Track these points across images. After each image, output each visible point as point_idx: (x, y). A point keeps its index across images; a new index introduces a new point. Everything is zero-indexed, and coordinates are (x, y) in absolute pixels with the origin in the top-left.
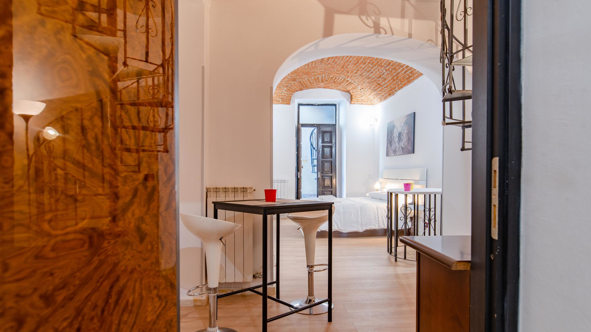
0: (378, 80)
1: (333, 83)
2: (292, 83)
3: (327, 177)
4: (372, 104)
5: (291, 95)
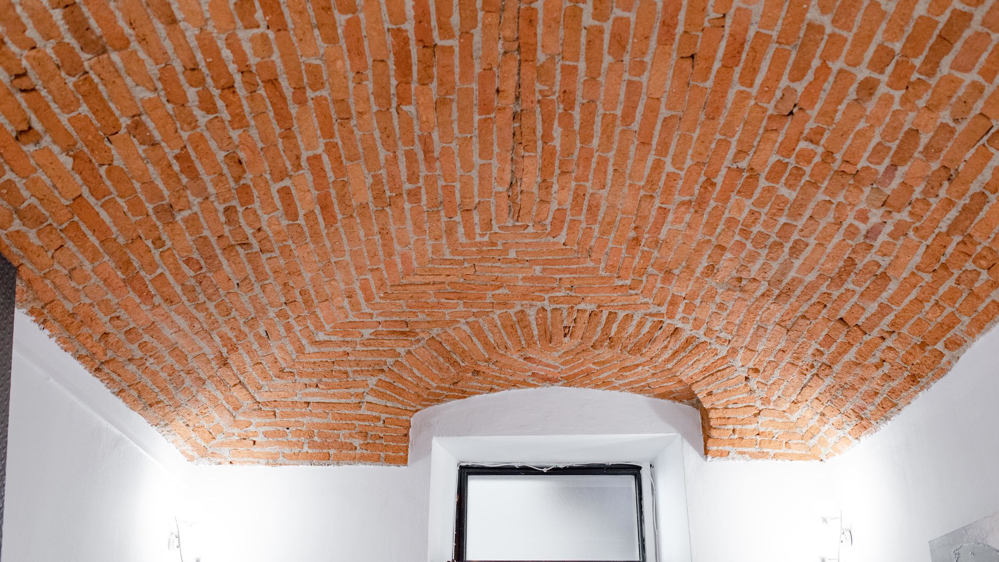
1: (600, 343)
2: (398, 350)
4: (812, 455)
5: (404, 418)
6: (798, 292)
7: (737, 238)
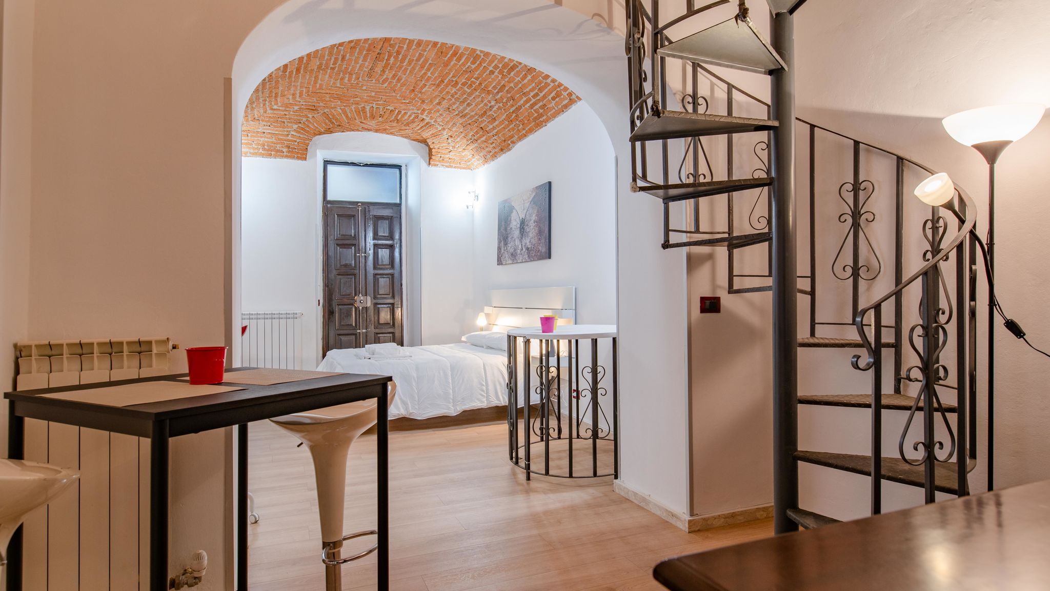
0: (480, 120)
1: (393, 121)
2: (309, 115)
3: (385, 306)
4: (468, 168)
5: (307, 142)
6: (468, 117)
7: (450, 97)
